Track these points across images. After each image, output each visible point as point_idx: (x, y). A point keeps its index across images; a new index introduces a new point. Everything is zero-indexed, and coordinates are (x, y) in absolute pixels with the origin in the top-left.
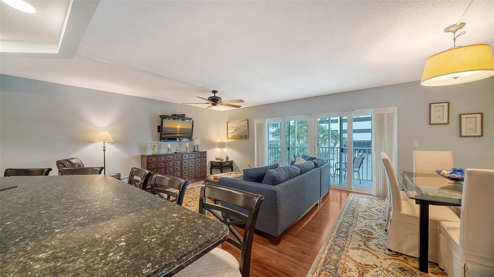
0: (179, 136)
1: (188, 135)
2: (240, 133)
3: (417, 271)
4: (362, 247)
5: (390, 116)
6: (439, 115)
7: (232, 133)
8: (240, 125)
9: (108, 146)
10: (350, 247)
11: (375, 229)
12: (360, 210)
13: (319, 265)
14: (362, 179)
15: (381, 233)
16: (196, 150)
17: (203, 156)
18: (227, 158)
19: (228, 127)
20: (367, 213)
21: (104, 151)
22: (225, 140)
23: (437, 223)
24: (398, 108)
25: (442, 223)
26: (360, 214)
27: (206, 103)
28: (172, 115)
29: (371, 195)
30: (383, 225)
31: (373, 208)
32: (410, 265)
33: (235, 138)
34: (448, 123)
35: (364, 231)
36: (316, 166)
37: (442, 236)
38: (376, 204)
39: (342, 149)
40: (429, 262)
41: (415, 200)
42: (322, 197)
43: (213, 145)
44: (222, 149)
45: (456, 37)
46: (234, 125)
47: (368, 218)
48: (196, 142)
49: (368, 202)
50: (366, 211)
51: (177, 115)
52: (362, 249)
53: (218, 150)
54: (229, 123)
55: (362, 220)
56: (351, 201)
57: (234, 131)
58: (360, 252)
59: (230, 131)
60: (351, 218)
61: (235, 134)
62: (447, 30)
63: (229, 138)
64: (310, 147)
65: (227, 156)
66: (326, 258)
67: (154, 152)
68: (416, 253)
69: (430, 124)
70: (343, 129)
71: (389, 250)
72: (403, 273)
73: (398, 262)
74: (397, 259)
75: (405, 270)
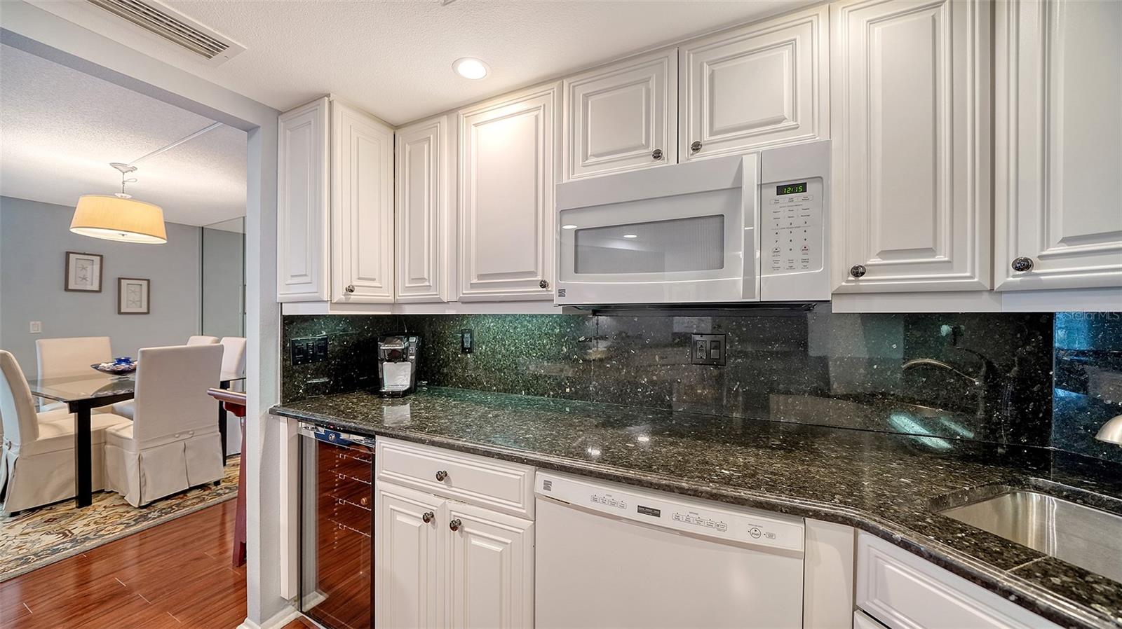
25: (107, 429)
34: (100, 291)
37: (108, 447)
45: (126, 179)
62: (114, 165)
69: (66, 289)
71: (13, 515)
72: (53, 523)
73: (40, 518)
74: (33, 518)
75: (56, 519)
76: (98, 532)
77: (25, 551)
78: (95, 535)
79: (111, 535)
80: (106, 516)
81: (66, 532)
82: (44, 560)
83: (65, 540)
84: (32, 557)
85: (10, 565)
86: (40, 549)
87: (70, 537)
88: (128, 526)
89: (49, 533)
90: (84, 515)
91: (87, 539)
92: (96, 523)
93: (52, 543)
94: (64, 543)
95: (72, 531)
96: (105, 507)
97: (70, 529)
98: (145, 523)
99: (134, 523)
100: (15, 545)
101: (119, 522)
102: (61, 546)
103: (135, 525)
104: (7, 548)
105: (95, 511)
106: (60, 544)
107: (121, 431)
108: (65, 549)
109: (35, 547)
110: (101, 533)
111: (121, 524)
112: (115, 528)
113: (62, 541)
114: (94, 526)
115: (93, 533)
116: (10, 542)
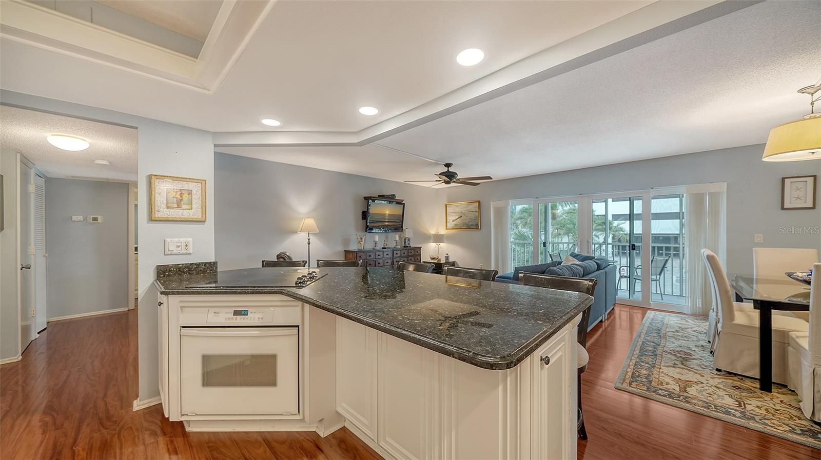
0: (388, 225)
1: (398, 223)
2: (467, 222)
3: (759, 391)
4: (679, 366)
5: (714, 196)
6: (798, 195)
7: (453, 221)
8: (467, 209)
9: (312, 237)
10: (663, 364)
11: (695, 351)
12: (668, 330)
13: (627, 377)
14: (664, 294)
15: (704, 355)
16: (407, 245)
17: (417, 253)
18: (447, 258)
19: (447, 212)
20: (680, 334)
21: (309, 244)
22: (443, 231)
23: (784, 334)
24: (728, 184)
25: (790, 333)
26: (670, 334)
27: (436, 181)
28: (379, 196)
29: (684, 314)
30: (706, 347)
31: (688, 328)
32: (748, 385)
33: (456, 228)
34: (814, 207)
35: (679, 352)
36: (599, 267)
37: (790, 349)
38: (693, 324)
39: (633, 245)
40: (775, 383)
41: (752, 301)
42: (608, 312)
43: (427, 238)
44: (438, 244)
45: (815, 101)
46: (457, 210)
47: (683, 339)
48: (408, 233)
49: (679, 322)
50: (677, 331)
51: (387, 196)
52: (679, 368)
53: (432, 245)
54: (449, 206)
55: (673, 340)
56: (652, 319)
57: (457, 217)
58: (677, 370)
59: (451, 218)
60: (657, 338)
61: (459, 222)
62: (802, 91)
63: (448, 228)
64: (580, 241)
65: (447, 254)
66: (633, 372)
67: (361, 246)
68: (756, 373)
69: (783, 208)
70: (635, 213)
71: (718, 370)
72: (737, 390)
73: (731, 381)
74: (728, 379)
75: (741, 389)
76: (765, 419)
77: (711, 399)
78: (760, 420)
79: (773, 429)
80: (778, 410)
81: (742, 403)
82: (718, 414)
83: (738, 409)
84: (713, 406)
85: (699, 403)
86: (720, 404)
87: (742, 409)
88: (792, 431)
89: (730, 396)
90: (761, 397)
91: (753, 419)
92: (767, 410)
93: (729, 405)
94: (736, 410)
95: (746, 405)
96: (781, 401)
97: (745, 402)
98: (810, 440)
99: (800, 432)
100: (708, 391)
101: (787, 422)
102: (733, 411)
103: (800, 434)
104: (704, 390)
105: (772, 399)
106: (733, 409)
107: (801, 339)
108: (734, 416)
109: (718, 401)
110: (767, 422)
111: (787, 425)
112: (780, 426)
113: (736, 408)
114: (764, 412)
115: (760, 417)
116: (707, 388)
